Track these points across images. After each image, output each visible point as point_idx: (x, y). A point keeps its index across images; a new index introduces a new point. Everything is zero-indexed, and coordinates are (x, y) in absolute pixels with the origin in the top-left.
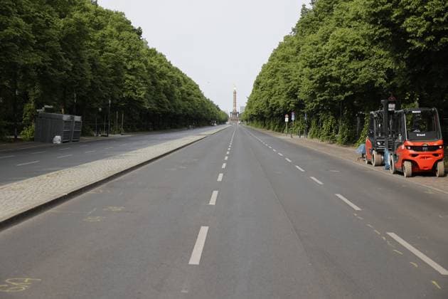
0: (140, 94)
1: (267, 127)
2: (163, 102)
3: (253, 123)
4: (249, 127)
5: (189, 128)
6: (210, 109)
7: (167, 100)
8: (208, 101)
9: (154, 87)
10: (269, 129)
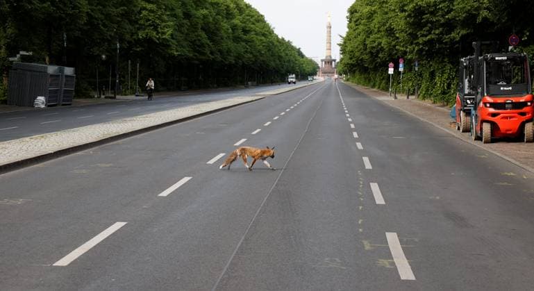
0: (164, 33)
1: (372, 84)
2: (202, 45)
3: (354, 77)
4: (349, 83)
5: (247, 87)
6: (283, 54)
7: (208, 42)
8: (282, 42)
9: (185, 21)
10: (373, 86)
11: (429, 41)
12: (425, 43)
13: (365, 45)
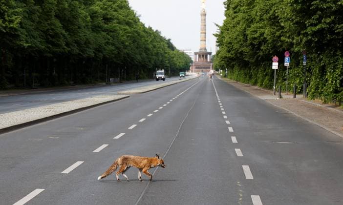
0: (11, 21)
1: (253, 80)
2: (56, 36)
3: (232, 72)
4: (227, 80)
5: (108, 84)
6: (150, 46)
7: (64, 31)
8: (149, 32)
9: (37, 7)
10: (255, 84)
11: (319, 30)
12: (314, 34)
13: (245, 36)
